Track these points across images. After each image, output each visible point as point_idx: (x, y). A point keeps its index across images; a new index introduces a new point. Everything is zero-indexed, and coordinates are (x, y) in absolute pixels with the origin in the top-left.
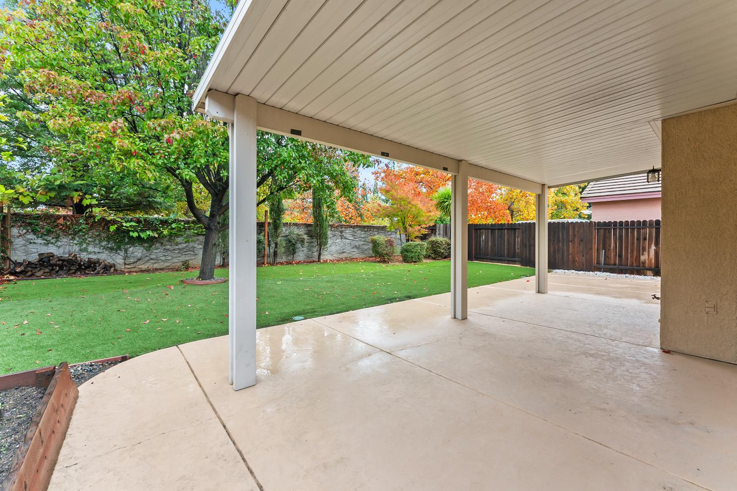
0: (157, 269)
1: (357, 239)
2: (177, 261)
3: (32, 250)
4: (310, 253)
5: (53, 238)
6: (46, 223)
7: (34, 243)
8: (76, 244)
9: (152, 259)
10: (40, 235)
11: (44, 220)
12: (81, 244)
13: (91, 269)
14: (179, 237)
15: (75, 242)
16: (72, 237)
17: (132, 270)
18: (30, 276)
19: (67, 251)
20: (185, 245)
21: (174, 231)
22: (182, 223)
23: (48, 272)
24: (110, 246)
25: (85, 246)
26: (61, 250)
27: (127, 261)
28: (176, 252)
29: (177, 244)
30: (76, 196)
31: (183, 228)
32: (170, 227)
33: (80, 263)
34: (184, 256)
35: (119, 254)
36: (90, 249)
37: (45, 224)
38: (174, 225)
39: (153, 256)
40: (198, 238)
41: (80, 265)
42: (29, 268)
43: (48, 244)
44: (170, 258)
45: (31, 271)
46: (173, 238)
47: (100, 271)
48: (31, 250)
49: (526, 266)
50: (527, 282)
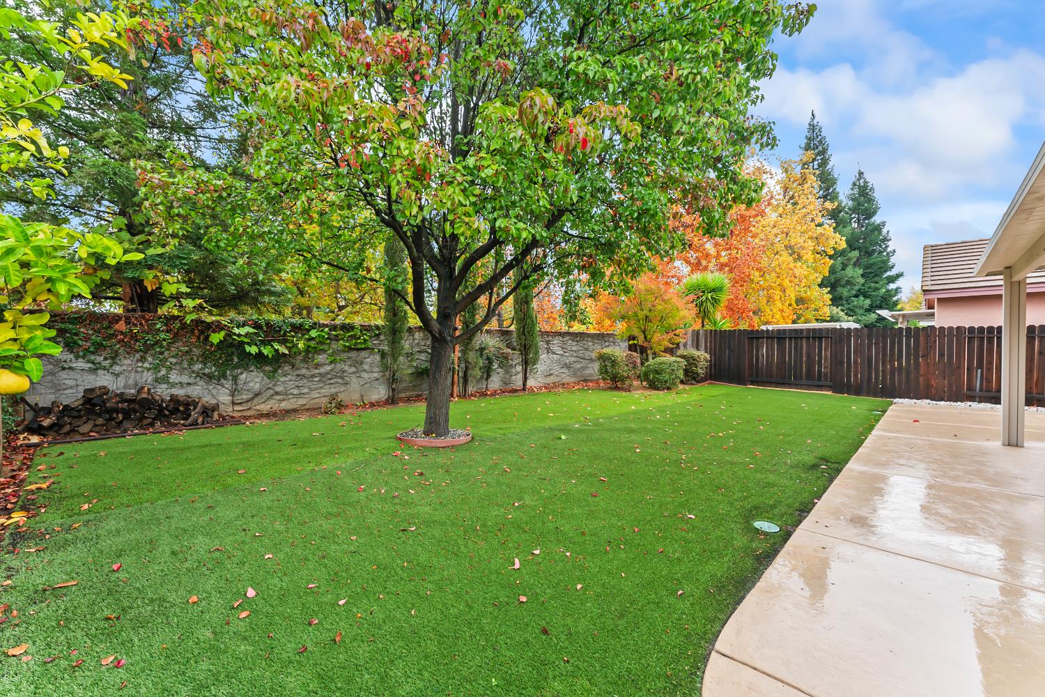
0: (287, 411)
1: (567, 354)
2: (320, 395)
3: (66, 382)
4: (507, 376)
5: (106, 359)
6: (92, 329)
7: (70, 368)
8: (149, 370)
9: (277, 393)
10: (81, 354)
11: (90, 325)
12: (156, 368)
13: (179, 415)
14: (319, 354)
15: (146, 365)
16: (142, 357)
17: (245, 414)
18: (67, 434)
19: (131, 382)
20: (329, 368)
21: (312, 344)
22: (326, 329)
23: (102, 425)
24: (207, 371)
25: (163, 372)
26: (121, 381)
27: (238, 399)
28: (316, 379)
29: (317, 366)
30: (151, 277)
31: (327, 338)
32: (307, 336)
33: (160, 406)
34: (328, 386)
35: (223, 386)
36: (174, 377)
37: (90, 332)
38: (313, 333)
39: (279, 389)
40: (350, 355)
41: (161, 409)
42: (66, 419)
43: (97, 369)
44: (306, 390)
45: (70, 424)
46: (310, 356)
47: (198, 418)
48: (64, 381)
49: (842, 393)
50: (917, 423)
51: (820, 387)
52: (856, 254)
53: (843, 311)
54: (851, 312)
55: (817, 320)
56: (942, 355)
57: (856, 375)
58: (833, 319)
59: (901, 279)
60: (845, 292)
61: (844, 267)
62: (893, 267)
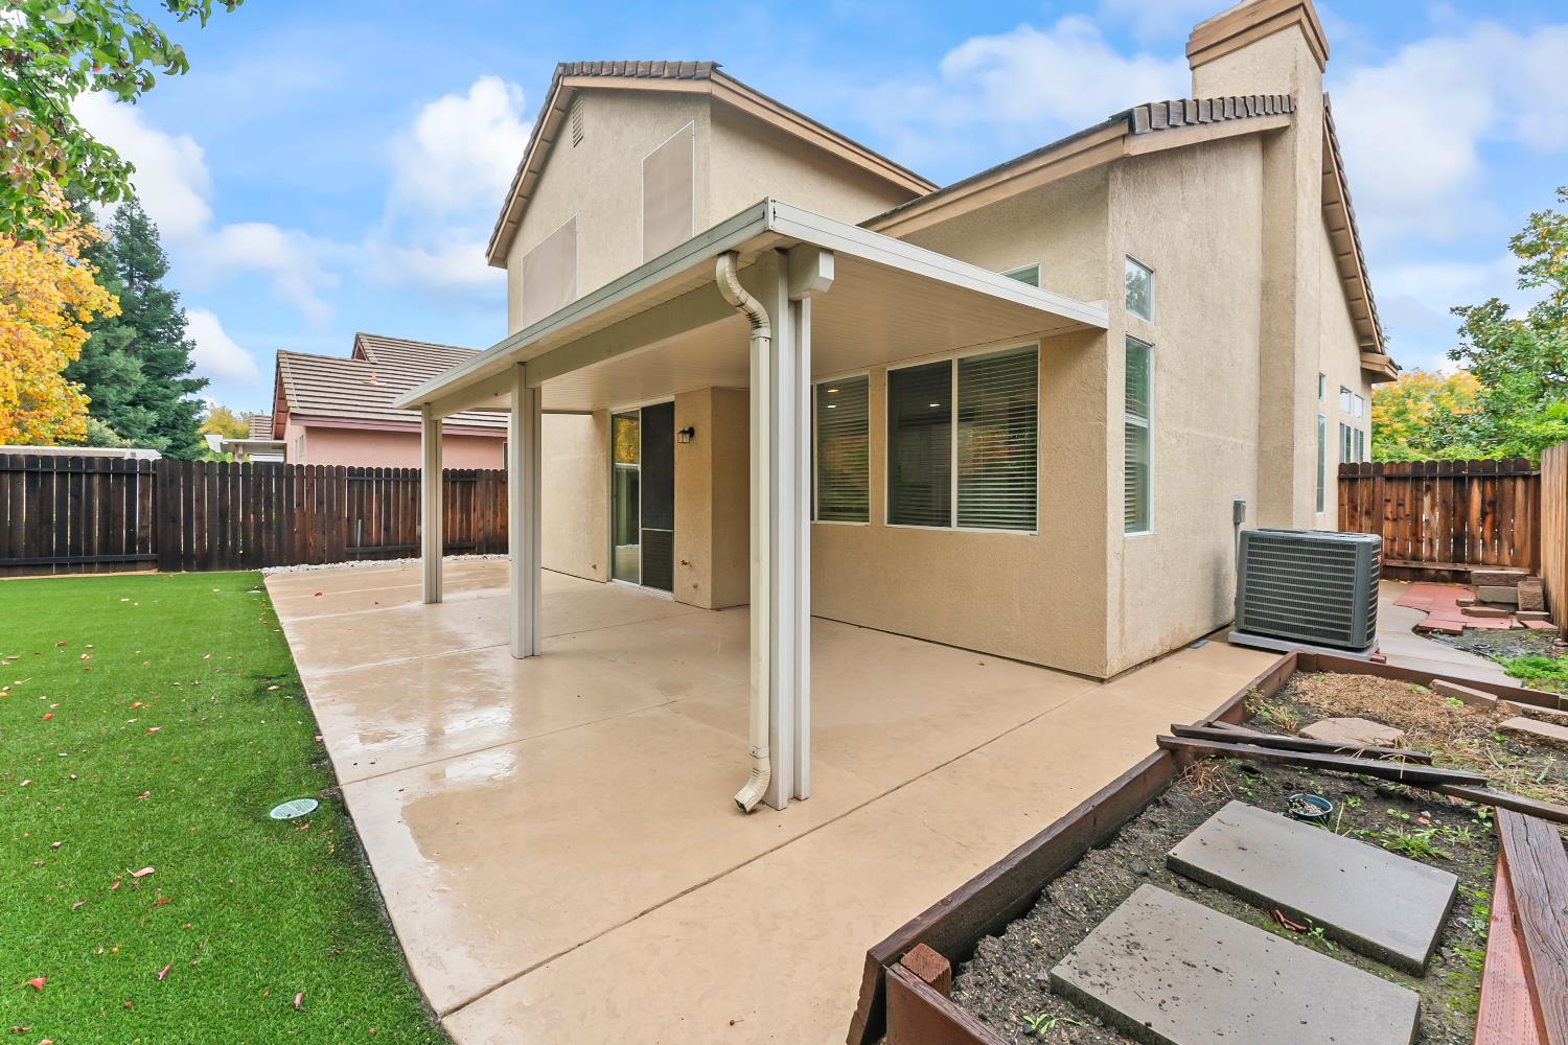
49: (176, 569)
50: (319, 597)
51: (132, 564)
52: (129, 333)
53: (111, 427)
54: (125, 430)
55: (56, 440)
56: (320, 503)
57: (200, 538)
58: (91, 441)
59: (204, 388)
60: (111, 395)
61: (109, 348)
62: (192, 367)
